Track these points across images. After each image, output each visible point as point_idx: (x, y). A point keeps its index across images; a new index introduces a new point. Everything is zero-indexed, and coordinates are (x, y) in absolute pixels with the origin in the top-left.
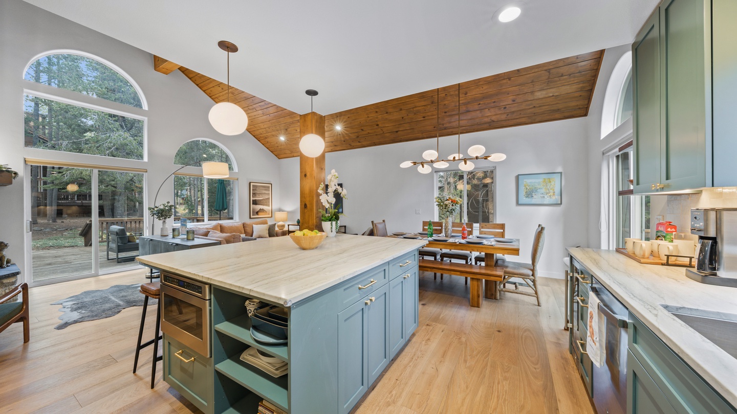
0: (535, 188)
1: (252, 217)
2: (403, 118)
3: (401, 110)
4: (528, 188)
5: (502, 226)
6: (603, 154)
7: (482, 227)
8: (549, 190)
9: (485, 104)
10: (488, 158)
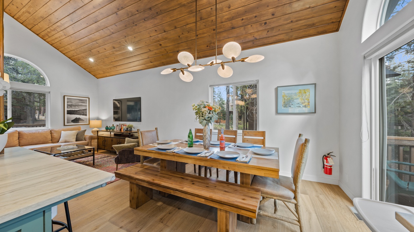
0: (292, 98)
1: (66, 124)
2: (179, 37)
3: (176, 28)
4: (286, 99)
5: (263, 134)
6: (365, 58)
7: (245, 135)
8: (304, 100)
9: (247, 19)
10: (245, 60)
